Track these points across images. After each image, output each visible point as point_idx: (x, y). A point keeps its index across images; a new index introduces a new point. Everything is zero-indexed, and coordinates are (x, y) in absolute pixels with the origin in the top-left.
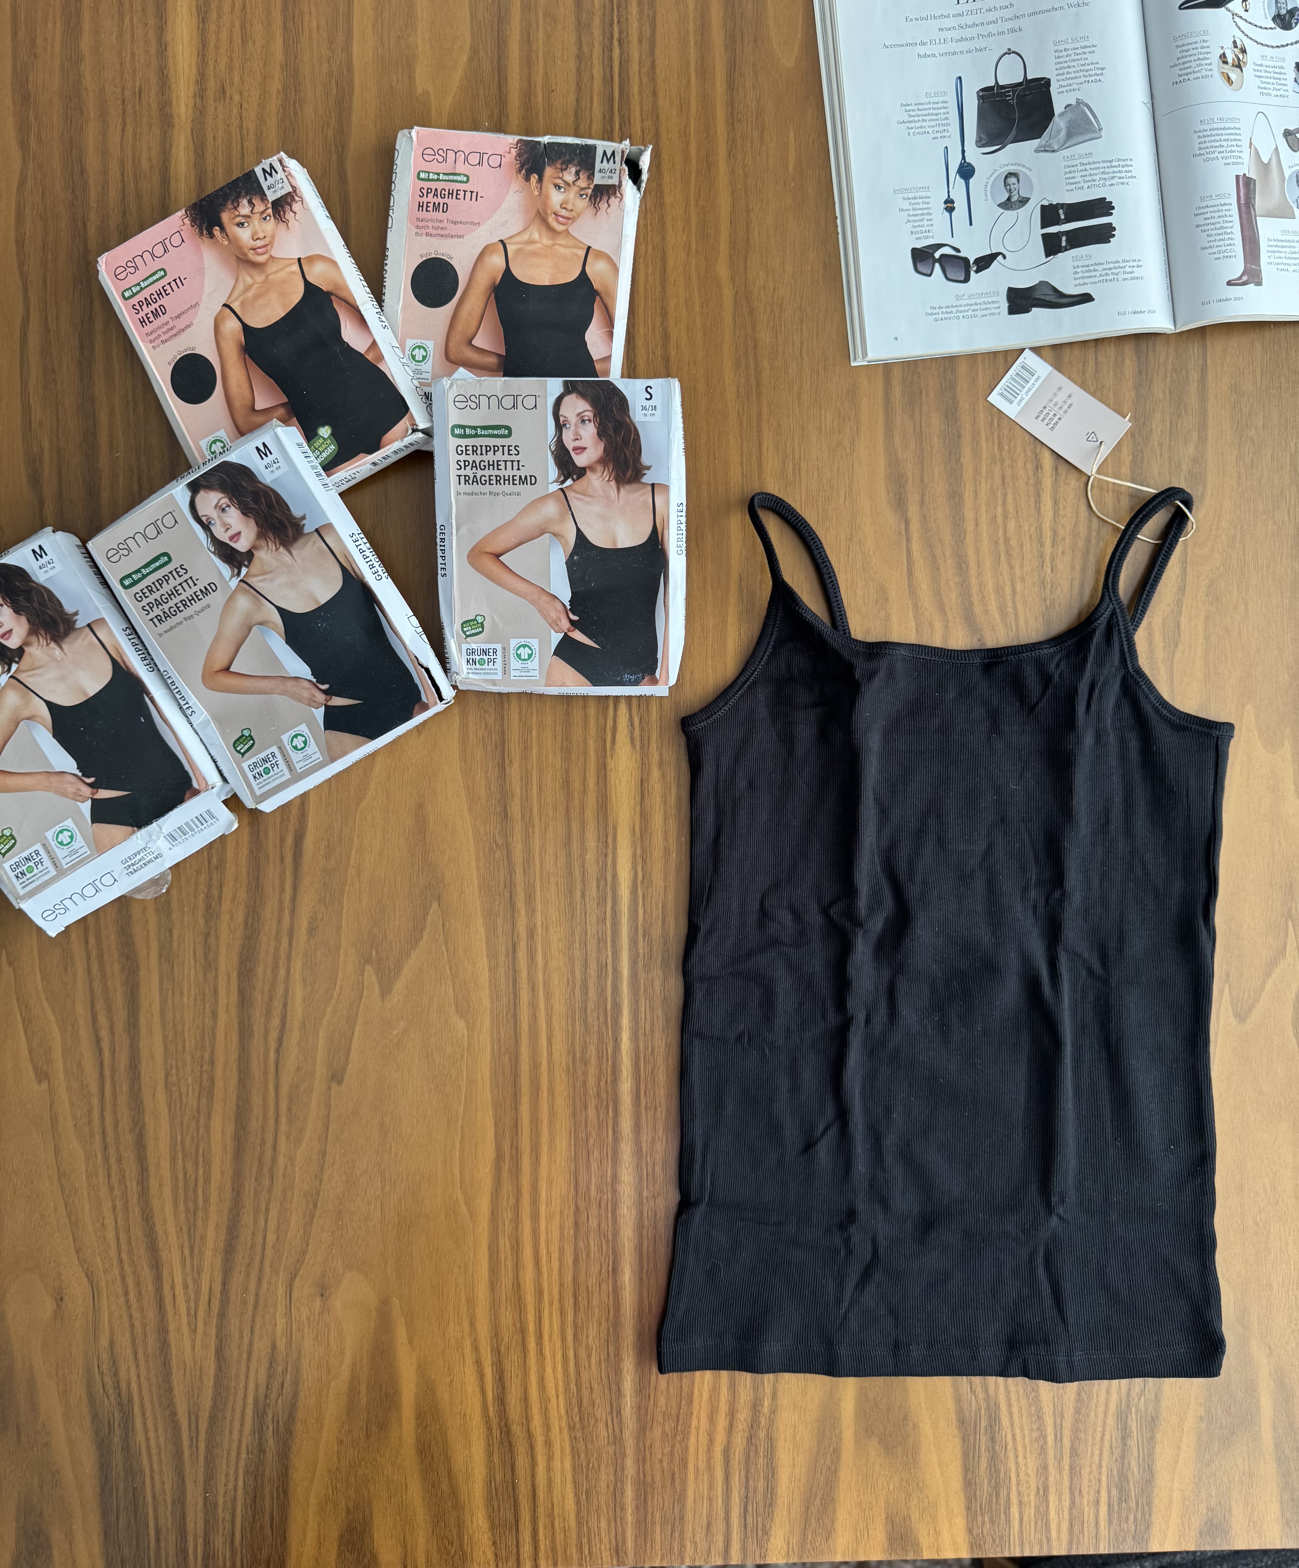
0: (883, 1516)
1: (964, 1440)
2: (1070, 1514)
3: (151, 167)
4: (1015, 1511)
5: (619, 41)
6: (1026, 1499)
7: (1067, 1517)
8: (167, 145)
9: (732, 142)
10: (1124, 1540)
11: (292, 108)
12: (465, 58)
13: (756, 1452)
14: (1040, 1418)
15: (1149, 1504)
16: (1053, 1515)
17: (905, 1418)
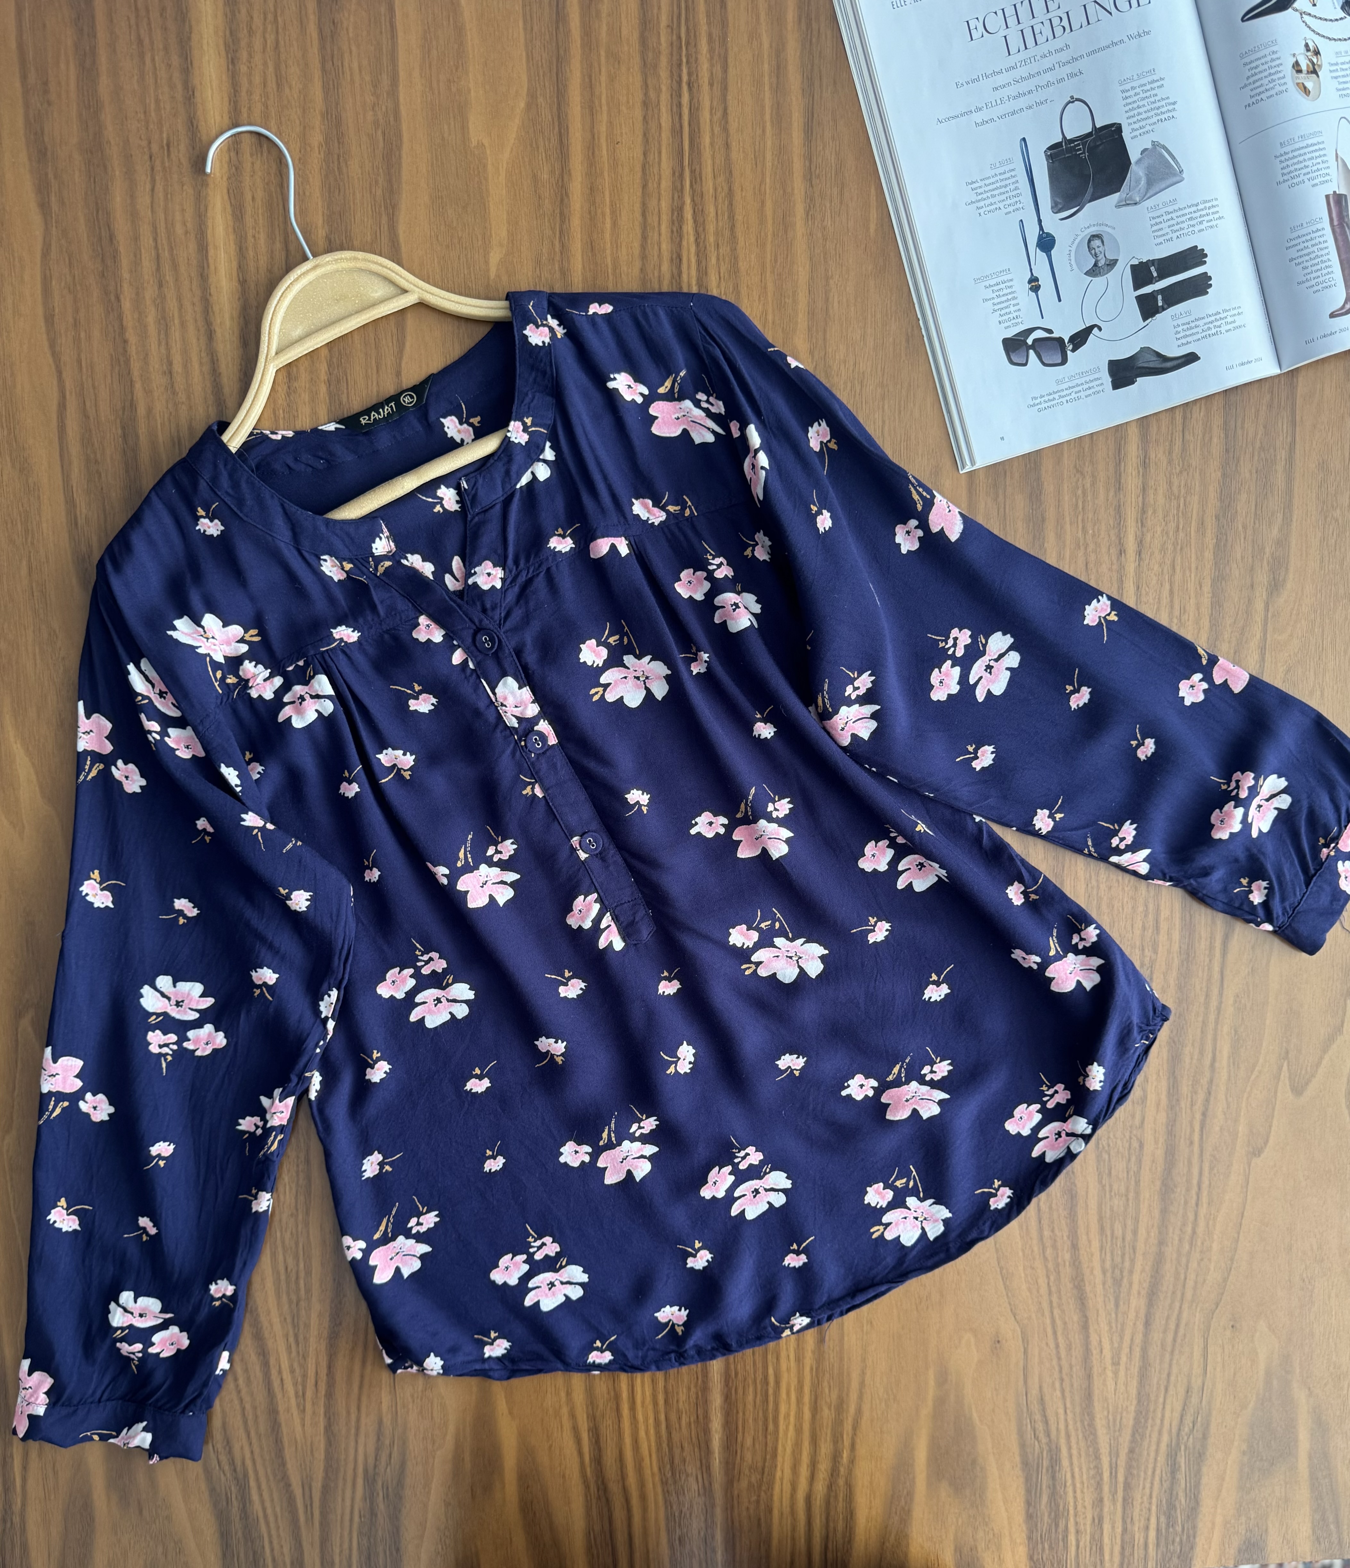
0: (952, 1548)
1: (1028, 1479)
2: (1123, 1541)
3: (186, 232)
4: (1072, 1538)
5: (689, 84)
6: (1082, 1527)
7: (1119, 1541)
8: (202, 207)
9: (810, 201)
10: (1170, 1559)
11: (336, 163)
12: (522, 105)
13: (836, 1497)
14: (1097, 1457)
15: (1194, 1527)
16: (1106, 1540)
17: (974, 1462)
